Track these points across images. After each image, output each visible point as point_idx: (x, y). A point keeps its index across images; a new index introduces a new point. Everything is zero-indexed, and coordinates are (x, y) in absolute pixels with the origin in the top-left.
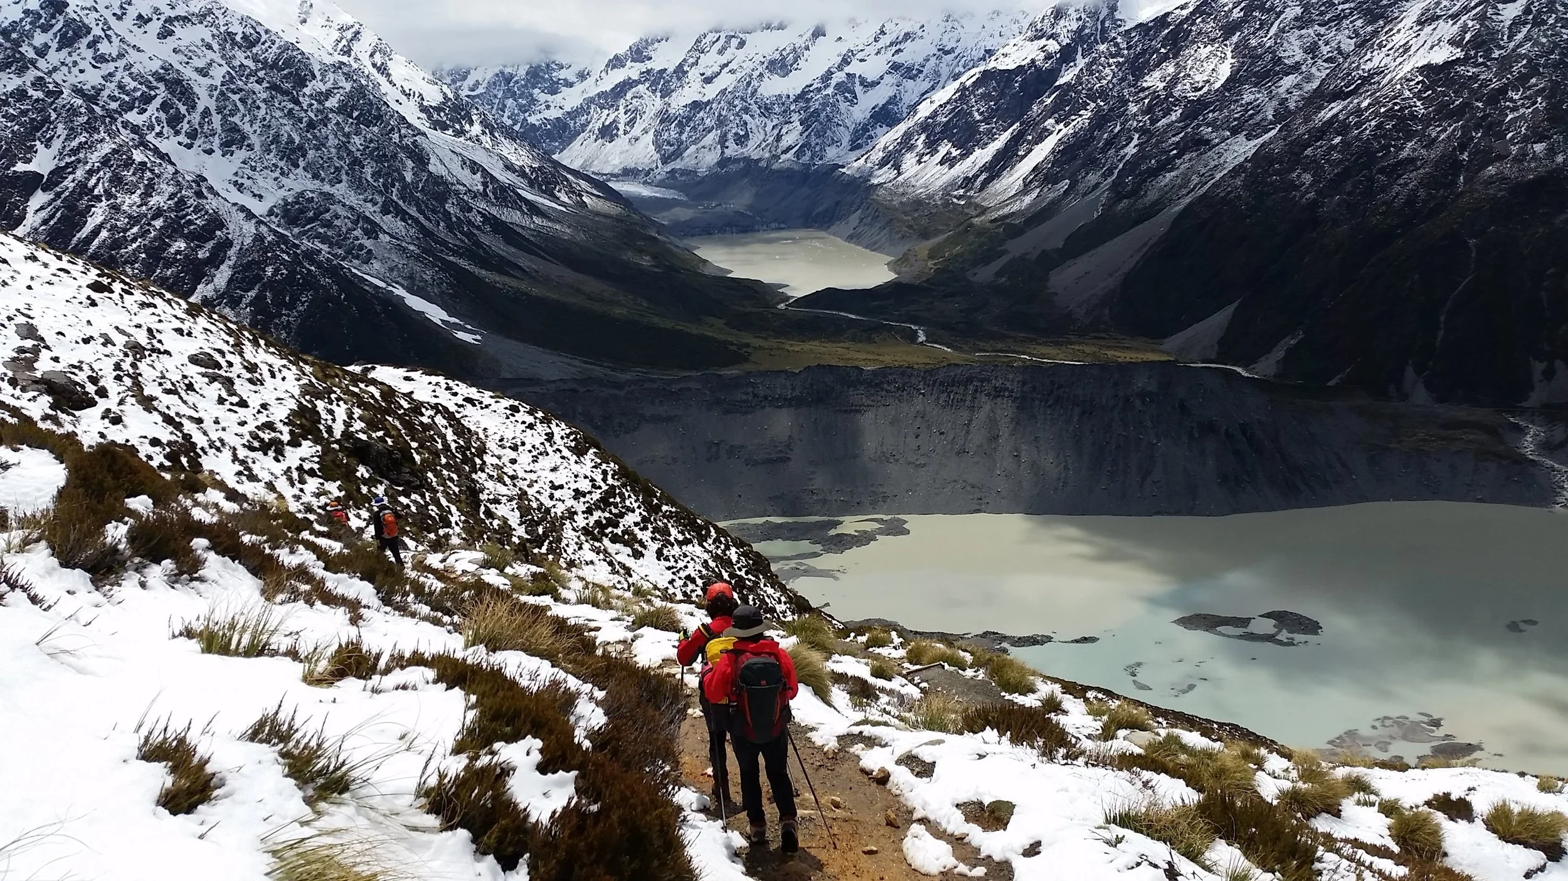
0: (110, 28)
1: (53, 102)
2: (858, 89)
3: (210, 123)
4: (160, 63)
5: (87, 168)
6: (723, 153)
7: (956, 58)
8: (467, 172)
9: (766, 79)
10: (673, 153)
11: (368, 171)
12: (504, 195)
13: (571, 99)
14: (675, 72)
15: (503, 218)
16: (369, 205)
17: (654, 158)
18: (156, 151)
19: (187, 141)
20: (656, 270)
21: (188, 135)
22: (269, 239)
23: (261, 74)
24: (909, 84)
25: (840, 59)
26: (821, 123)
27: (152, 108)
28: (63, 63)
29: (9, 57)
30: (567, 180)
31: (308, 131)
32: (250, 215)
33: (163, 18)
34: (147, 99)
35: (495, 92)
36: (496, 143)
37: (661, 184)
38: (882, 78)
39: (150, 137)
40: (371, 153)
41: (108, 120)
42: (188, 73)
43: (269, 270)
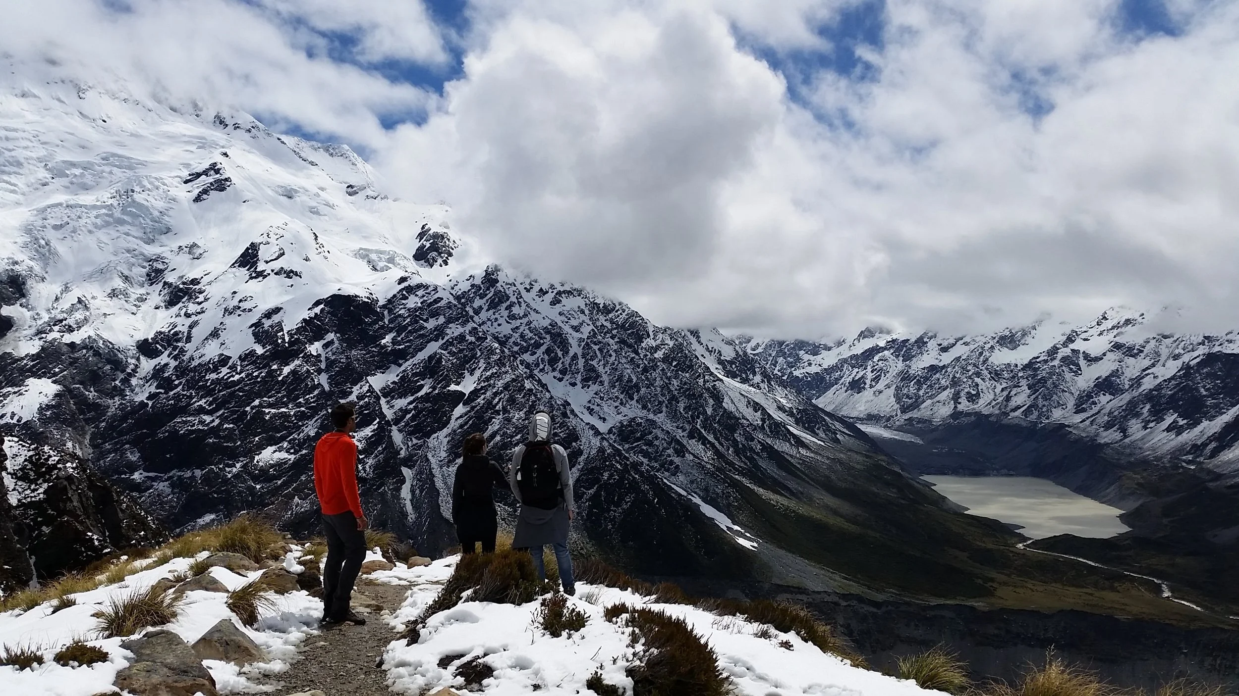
0: (521, 297)
1: (480, 345)
2: (1082, 363)
3: (577, 364)
4: (550, 321)
5: (494, 391)
6: (956, 407)
7: (1175, 341)
8: (751, 410)
9: (996, 351)
10: (911, 405)
11: (681, 406)
12: (778, 429)
13: (828, 359)
14: (916, 342)
15: (776, 447)
16: (680, 431)
17: (895, 408)
18: (539, 381)
19: (559, 376)
20: (903, 502)
21: (561, 372)
22: (609, 451)
23: (614, 332)
24: (1131, 361)
25: (1065, 338)
26: (1048, 389)
27: (540, 352)
28: (489, 319)
29: (459, 314)
30: (825, 420)
31: (642, 374)
32: (597, 433)
33: (555, 291)
34: (538, 345)
35: (771, 352)
36: (771, 389)
37: (900, 429)
38: (1104, 354)
39: (536, 372)
40: (684, 392)
41: (512, 358)
42: (567, 329)
43: (606, 475)
